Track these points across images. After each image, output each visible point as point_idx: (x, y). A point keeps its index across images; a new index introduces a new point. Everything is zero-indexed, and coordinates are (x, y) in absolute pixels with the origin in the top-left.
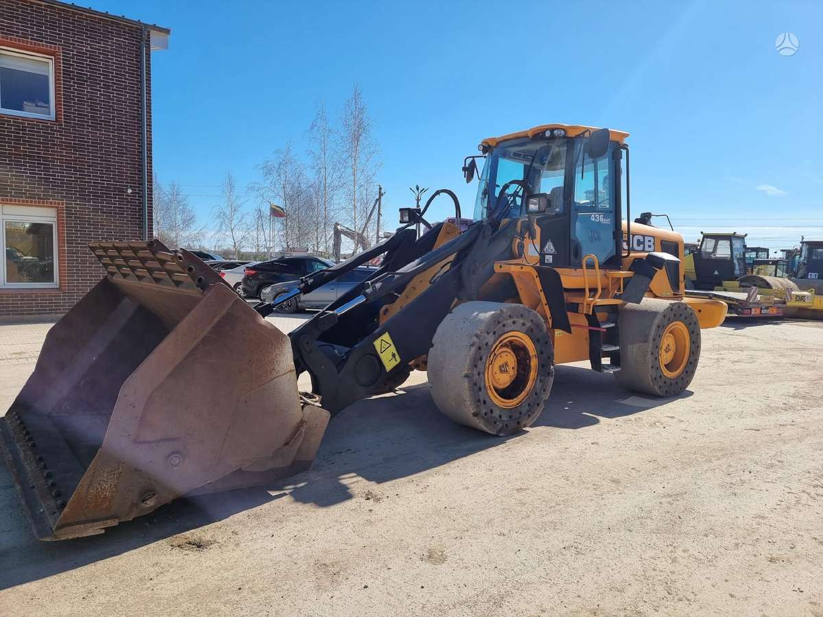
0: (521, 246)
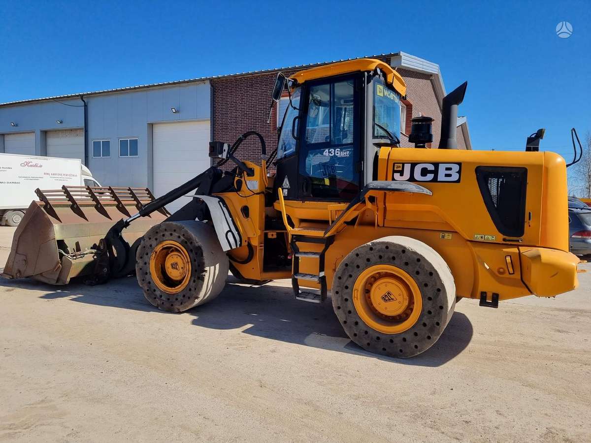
0: (240, 183)
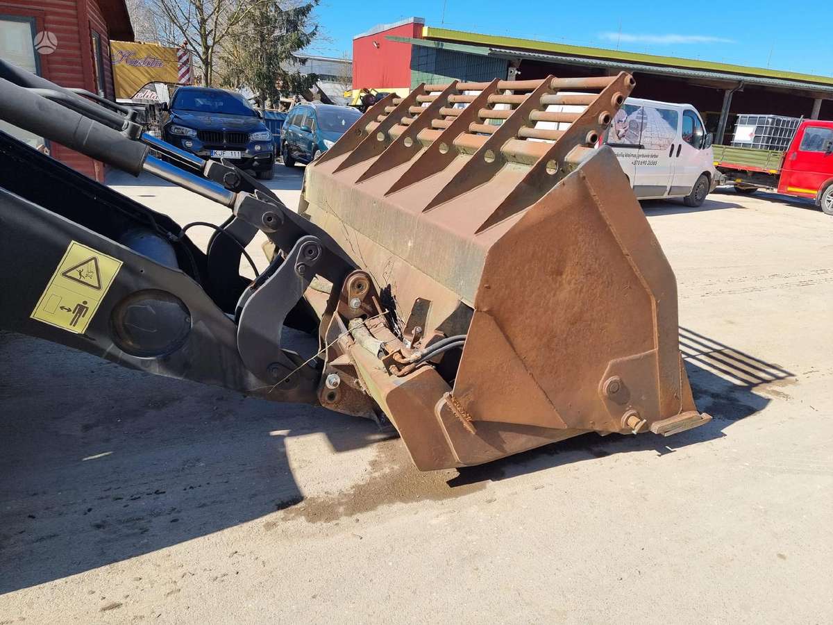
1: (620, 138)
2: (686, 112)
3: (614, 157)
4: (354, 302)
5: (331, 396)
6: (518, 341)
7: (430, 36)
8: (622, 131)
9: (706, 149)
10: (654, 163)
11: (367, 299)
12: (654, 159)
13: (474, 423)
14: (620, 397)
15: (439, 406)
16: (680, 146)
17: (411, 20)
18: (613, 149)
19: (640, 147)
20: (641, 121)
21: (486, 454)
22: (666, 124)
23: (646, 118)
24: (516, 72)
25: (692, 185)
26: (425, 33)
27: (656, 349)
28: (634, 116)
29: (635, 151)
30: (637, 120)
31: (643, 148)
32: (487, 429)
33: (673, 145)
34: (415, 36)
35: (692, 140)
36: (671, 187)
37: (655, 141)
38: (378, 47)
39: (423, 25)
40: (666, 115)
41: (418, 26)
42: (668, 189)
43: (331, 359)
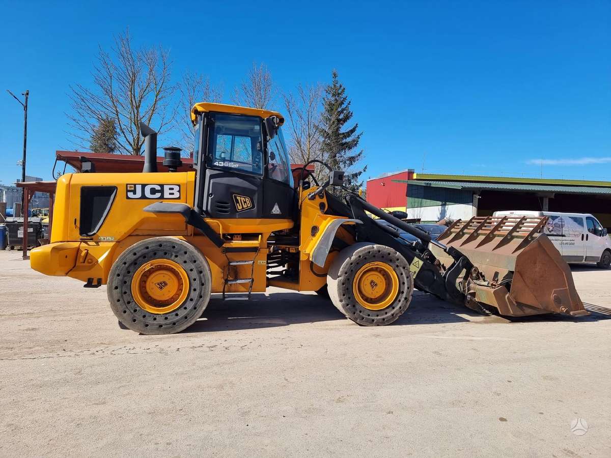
1: (550, 232)
2: (587, 218)
3: (550, 241)
4: (474, 275)
5: (468, 302)
6: (526, 280)
7: (418, 178)
8: (551, 228)
9: (604, 237)
10: (573, 244)
11: (477, 275)
12: (573, 242)
13: (516, 302)
14: (558, 301)
15: (507, 296)
16: (587, 235)
17: (407, 170)
18: (548, 237)
19: (563, 236)
20: (561, 223)
21: (520, 313)
22: (576, 224)
23: (564, 222)
24: (478, 197)
25: (600, 256)
26: (415, 177)
27: (568, 288)
28: (556, 221)
29: (560, 238)
30: (559, 223)
31: (565, 236)
32: (520, 305)
33: (583, 235)
34: (409, 179)
35: (595, 232)
36: (586, 257)
37: (571, 233)
38: (384, 185)
39: (414, 173)
40: (575, 219)
41: (410, 173)
42: (584, 257)
43: (468, 291)
